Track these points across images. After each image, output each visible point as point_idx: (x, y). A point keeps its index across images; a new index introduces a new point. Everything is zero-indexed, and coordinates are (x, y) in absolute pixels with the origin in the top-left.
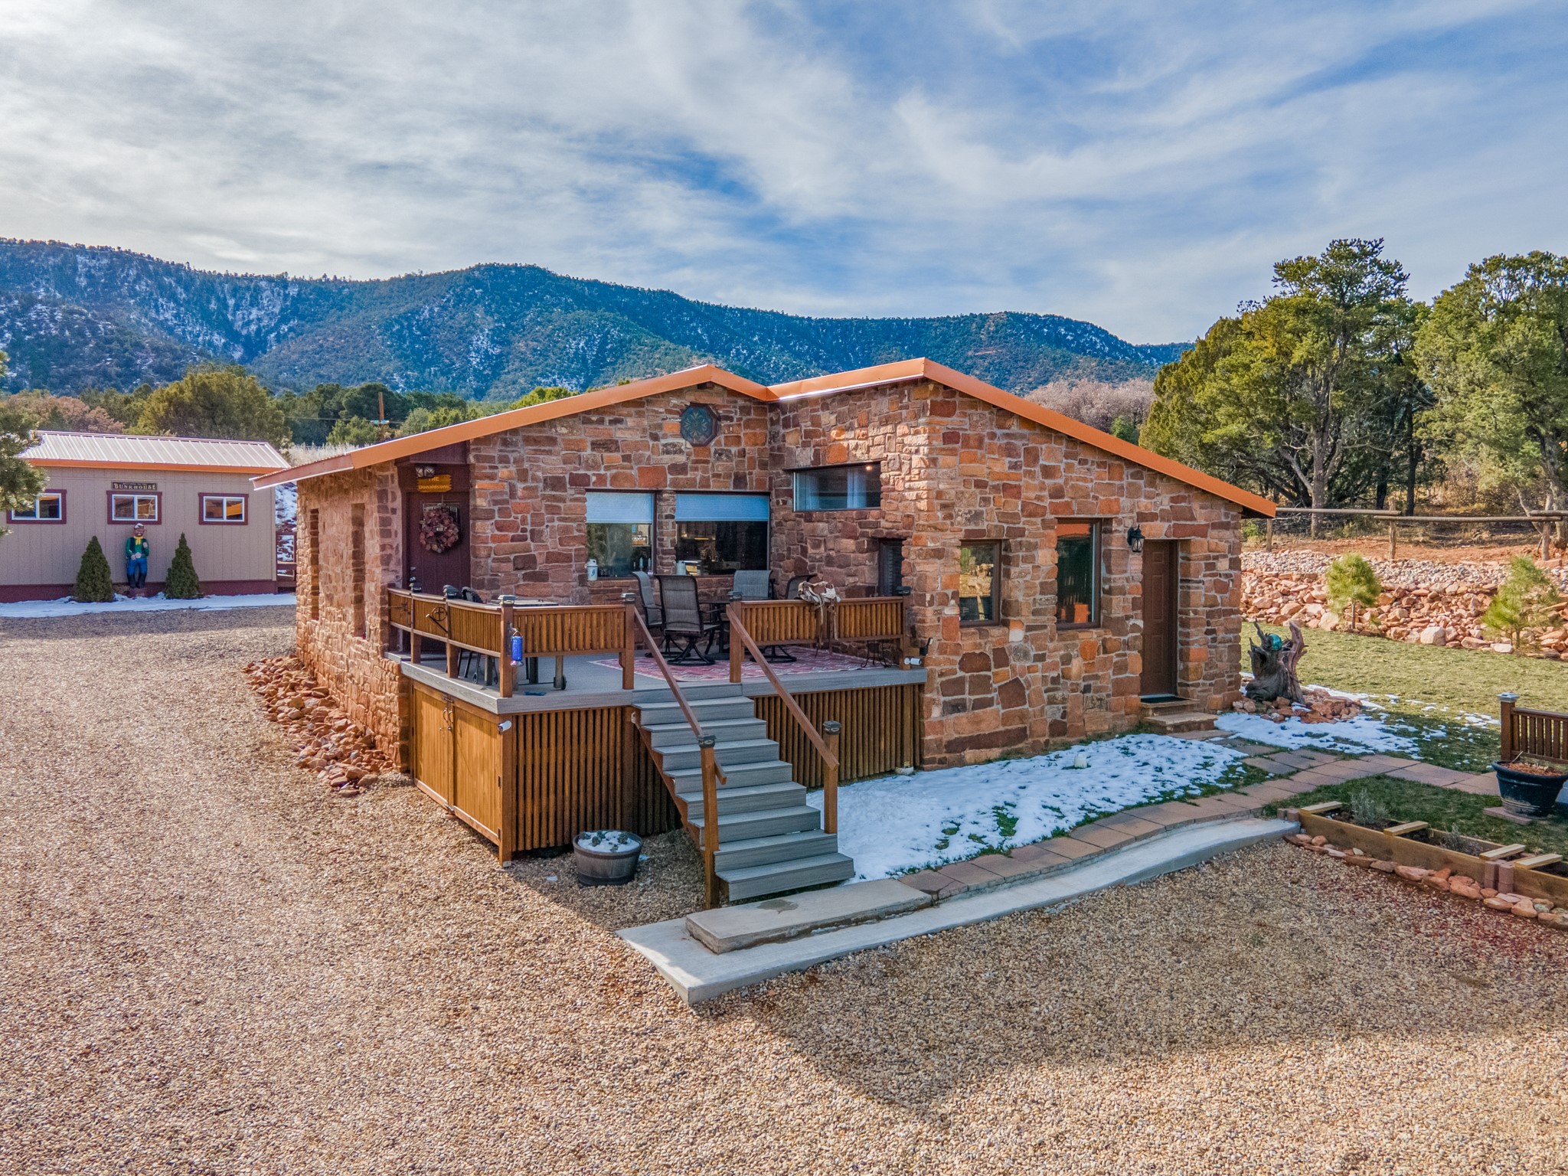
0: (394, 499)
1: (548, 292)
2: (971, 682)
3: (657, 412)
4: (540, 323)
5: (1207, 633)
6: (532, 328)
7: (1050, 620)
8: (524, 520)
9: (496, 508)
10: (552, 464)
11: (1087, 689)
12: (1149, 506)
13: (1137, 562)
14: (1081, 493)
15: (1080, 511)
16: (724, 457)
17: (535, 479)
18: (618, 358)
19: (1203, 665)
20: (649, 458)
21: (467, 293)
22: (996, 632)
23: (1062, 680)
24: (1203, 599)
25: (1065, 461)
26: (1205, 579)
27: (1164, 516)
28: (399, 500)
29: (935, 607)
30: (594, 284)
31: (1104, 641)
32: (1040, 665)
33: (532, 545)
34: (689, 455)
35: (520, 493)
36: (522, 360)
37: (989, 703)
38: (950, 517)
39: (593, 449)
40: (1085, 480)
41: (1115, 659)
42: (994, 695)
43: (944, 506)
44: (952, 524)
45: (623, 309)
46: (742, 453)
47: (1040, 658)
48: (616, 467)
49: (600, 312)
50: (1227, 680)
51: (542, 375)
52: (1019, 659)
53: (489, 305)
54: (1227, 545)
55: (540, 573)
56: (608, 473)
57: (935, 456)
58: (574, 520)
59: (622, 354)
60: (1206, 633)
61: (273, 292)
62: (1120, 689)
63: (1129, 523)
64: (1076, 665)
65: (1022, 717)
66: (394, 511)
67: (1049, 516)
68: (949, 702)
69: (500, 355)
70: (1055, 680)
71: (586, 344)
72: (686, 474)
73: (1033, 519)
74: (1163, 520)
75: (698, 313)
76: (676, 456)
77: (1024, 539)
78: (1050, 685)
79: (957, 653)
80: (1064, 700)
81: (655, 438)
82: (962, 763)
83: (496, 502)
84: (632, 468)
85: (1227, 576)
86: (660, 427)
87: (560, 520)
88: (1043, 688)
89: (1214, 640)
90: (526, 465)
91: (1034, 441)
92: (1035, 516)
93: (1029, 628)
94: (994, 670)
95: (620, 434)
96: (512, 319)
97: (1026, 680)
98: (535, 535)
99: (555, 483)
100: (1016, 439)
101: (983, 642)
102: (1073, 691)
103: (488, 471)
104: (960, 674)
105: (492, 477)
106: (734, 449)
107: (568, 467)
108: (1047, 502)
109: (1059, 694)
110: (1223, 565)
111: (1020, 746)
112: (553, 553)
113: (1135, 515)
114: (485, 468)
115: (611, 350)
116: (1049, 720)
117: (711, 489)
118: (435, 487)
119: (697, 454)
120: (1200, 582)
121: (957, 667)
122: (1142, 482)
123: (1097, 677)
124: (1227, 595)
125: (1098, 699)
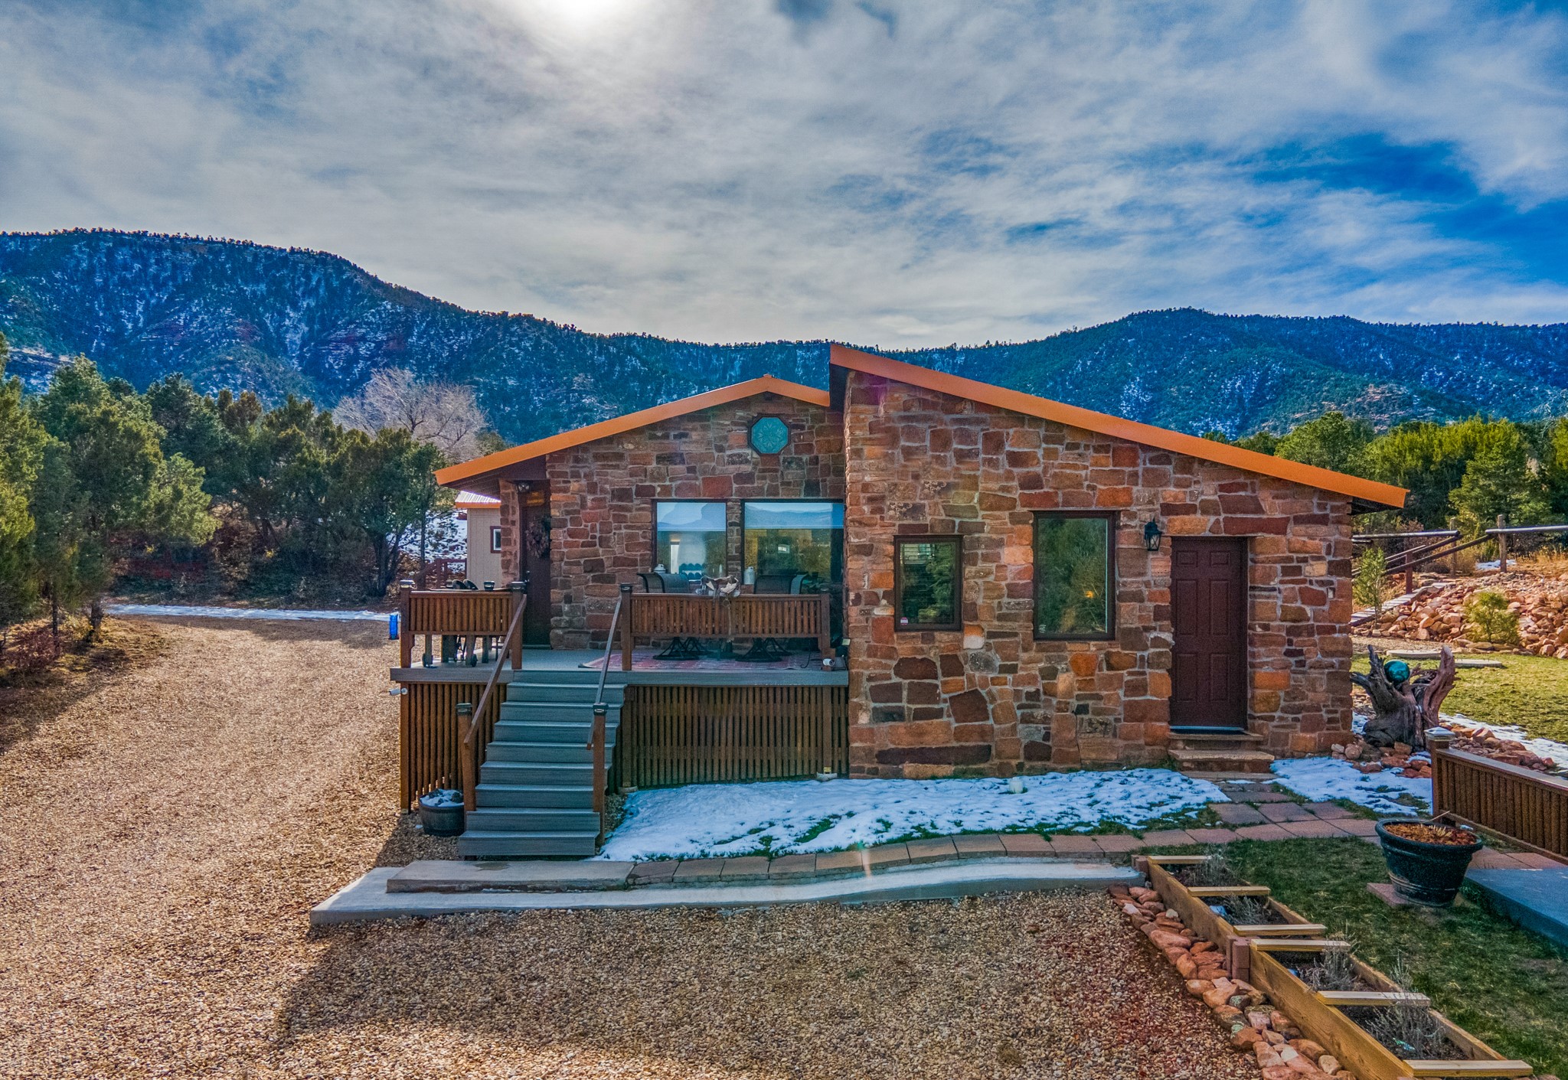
0: (514, 513)
1: (1202, 334)
2: (909, 689)
3: (723, 425)
4: (1193, 366)
5: (1289, 653)
6: (1185, 372)
7: (1023, 628)
8: (593, 528)
9: (568, 517)
10: (618, 477)
11: (1082, 710)
12: (1181, 496)
13: (1162, 563)
14: (1067, 482)
15: (1066, 503)
16: (794, 465)
17: (603, 491)
18: (1278, 395)
19: (1282, 694)
20: (714, 469)
21: (1119, 343)
22: (943, 638)
23: (1043, 697)
24: (1279, 612)
25: (1044, 445)
26: (1282, 587)
27: (1207, 508)
28: (518, 513)
29: (862, 606)
30: (1256, 319)
31: (1108, 655)
32: (1010, 677)
33: (601, 550)
34: (755, 464)
35: (589, 504)
36: (1175, 405)
37: (939, 714)
38: (881, 510)
39: (658, 463)
40: (1075, 467)
41: (1127, 678)
42: (945, 706)
43: (871, 500)
44: (882, 518)
45: (1288, 343)
46: (815, 461)
47: (1012, 669)
48: (681, 478)
49: (1259, 348)
50: (1326, 716)
51: (1194, 419)
52: (978, 669)
53: (1142, 353)
54: (1324, 544)
55: (608, 576)
56: (674, 484)
57: (859, 446)
58: (639, 528)
59: (1283, 390)
60: (1285, 654)
61: (943, 363)
62: (1135, 713)
63: (1147, 517)
64: (1064, 681)
65: (983, 733)
66: (513, 523)
67: (1019, 509)
68: (881, 708)
69: (1152, 402)
70: (1033, 696)
71: (1244, 383)
72: (753, 483)
73: (997, 513)
74: (1205, 512)
75: (1380, 336)
76: (742, 466)
77: (982, 535)
78: (1024, 701)
79: (891, 658)
80: (1046, 720)
81: (720, 449)
82: (898, 775)
83: (568, 513)
84: (696, 479)
85: (1322, 583)
86: (725, 438)
87: (626, 528)
88: (1016, 704)
89: (1301, 664)
90: (595, 479)
91: (996, 425)
92: (999, 509)
93: (991, 635)
94: (942, 679)
95: (684, 447)
96: (1165, 365)
97: (989, 693)
98: (604, 542)
99: (622, 494)
100: (970, 424)
101: (925, 646)
102: (1059, 710)
103: (562, 485)
104: (895, 680)
105: (565, 490)
106: (805, 457)
107: (633, 479)
108: (1016, 494)
109: (1039, 713)
110: (1317, 570)
111: (982, 766)
112: (619, 558)
113: (1158, 506)
114: (559, 482)
115: (1272, 386)
116: (1025, 742)
117: (780, 497)
118: (535, 501)
119: (764, 464)
120: (1274, 589)
121: (892, 672)
122: (1170, 468)
123: (1099, 698)
124: (1326, 608)
125: (1101, 724)
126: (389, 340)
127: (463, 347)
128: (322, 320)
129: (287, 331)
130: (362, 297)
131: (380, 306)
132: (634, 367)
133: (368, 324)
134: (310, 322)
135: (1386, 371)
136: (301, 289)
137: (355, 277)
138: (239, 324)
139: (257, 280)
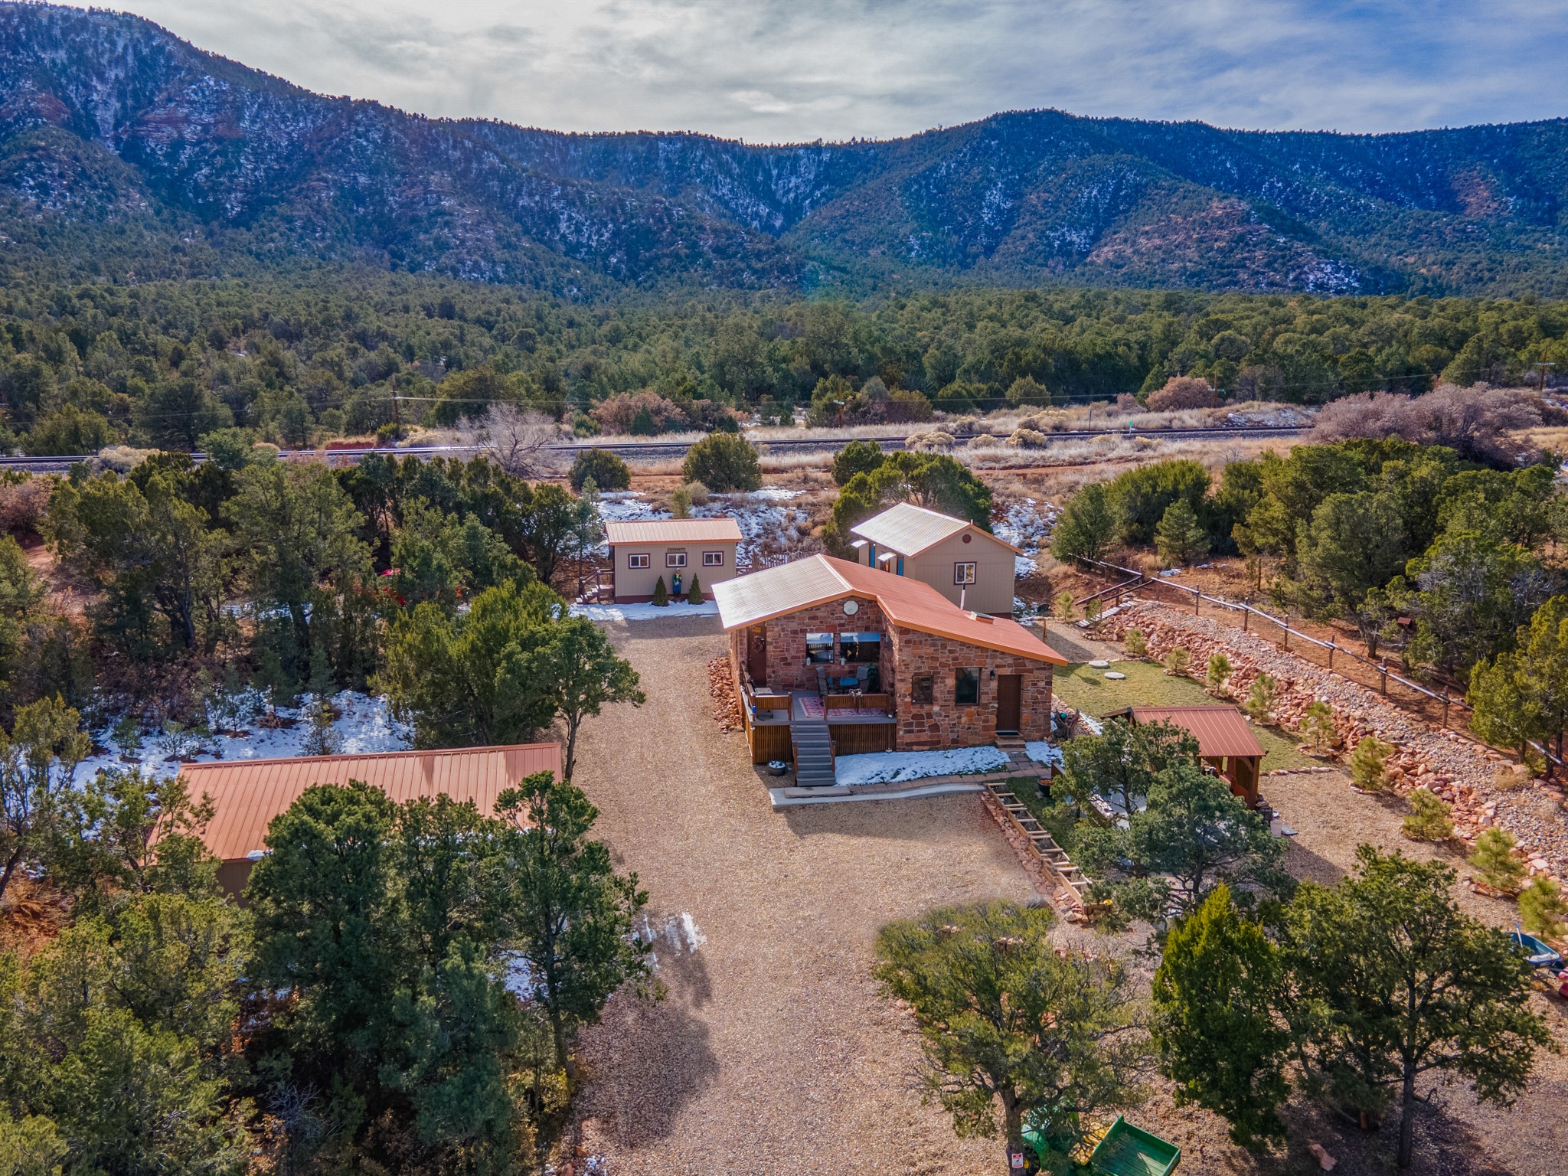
1: (1064, 137)
2: (916, 723)
4: (1053, 173)
6: (1045, 178)
7: (952, 703)
8: (783, 645)
9: (774, 641)
10: (794, 625)
11: (969, 728)
13: (995, 683)
15: (966, 665)
16: (861, 620)
17: (787, 631)
18: (1131, 205)
19: (1030, 721)
20: (830, 622)
21: (983, 145)
22: (927, 707)
23: (957, 725)
24: (1030, 697)
26: (1031, 689)
29: (901, 698)
30: (1114, 122)
31: (978, 711)
32: (947, 719)
33: (786, 653)
34: (846, 620)
35: (782, 636)
36: (1034, 213)
37: (925, 731)
38: (907, 668)
39: (808, 620)
40: (969, 654)
41: (983, 718)
42: (926, 728)
43: (905, 665)
44: (910, 670)
45: (1143, 148)
46: (869, 618)
47: (947, 716)
48: (817, 625)
49: (1117, 155)
50: (1042, 728)
51: (1051, 229)
52: (937, 716)
53: (1004, 156)
54: (1044, 677)
55: (789, 663)
56: (814, 628)
58: (801, 645)
59: (1136, 200)
60: (1031, 710)
61: (809, 159)
62: (985, 729)
63: (991, 669)
64: (964, 720)
65: (938, 736)
66: (744, 637)
67: (952, 668)
68: (907, 729)
69: (1011, 210)
70: (954, 724)
71: (1099, 192)
73: (944, 668)
76: (841, 620)
77: (939, 675)
79: (910, 714)
80: (958, 732)
81: (833, 614)
82: (912, 750)
84: (823, 625)
85: (1044, 688)
86: (835, 610)
87: (796, 644)
88: (949, 727)
89: (1036, 713)
90: (784, 626)
91: (945, 641)
93: (942, 706)
94: (926, 720)
95: (819, 614)
96: (1026, 170)
97: (941, 724)
98: (787, 650)
99: (795, 632)
100: (936, 641)
101: (921, 710)
102: (963, 728)
104: (911, 720)
105: (772, 631)
106: (865, 617)
107: (799, 626)
109: (956, 729)
110: (1042, 684)
111: (938, 746)
112: (794, 656)
113: (994, 666)
114: (770, 628)
115: (1126, 195)
116: (951, 739)
118: (757, 631)
119: (849, 619)
122: (998, 653)
123: (975, 724)
124: (1044, 695)
125: (975, 732)
126: (216, 123)
127: (304, 135)
128: (135, 94)
129: (95, 108)
130: (178, 69)
131: (202, 81)
132: (492, 164)
133: (191, 102)
134: (121, 96)
135: (1231, 181)
136: (106, 56)
137: (167, 43)
138: (43, 100)
139: (55, 45)
